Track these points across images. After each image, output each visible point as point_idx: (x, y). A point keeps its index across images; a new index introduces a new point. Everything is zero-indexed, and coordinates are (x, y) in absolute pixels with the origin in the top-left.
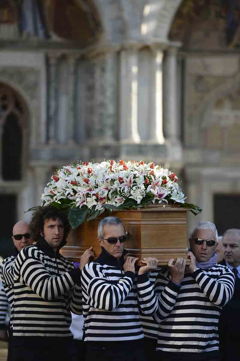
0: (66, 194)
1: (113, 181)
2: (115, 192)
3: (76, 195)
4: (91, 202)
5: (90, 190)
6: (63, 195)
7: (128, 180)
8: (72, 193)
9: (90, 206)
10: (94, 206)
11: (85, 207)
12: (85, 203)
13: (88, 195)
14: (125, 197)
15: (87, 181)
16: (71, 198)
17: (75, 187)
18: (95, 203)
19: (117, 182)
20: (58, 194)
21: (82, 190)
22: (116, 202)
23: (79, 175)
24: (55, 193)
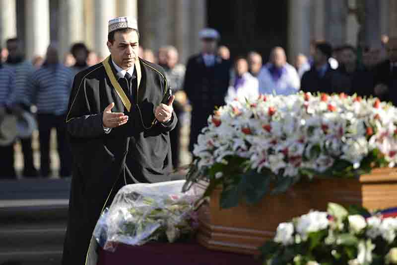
0: (235, 147)
1: (311, 129)
2: (316, 149)
3: (251, 150)
4: (276, 163)
5: (274, 142)
6: (229, 148)
7: (337, 128)
8: (244, 146)
9: (275, 169)
10: (282, 170)
11: (266, 171)
12: (266, 164)
13: (270, 151)
14: (333, 156)
15: (268, 129)
16: (242, 155)
17: (248, 138)
18: (282, 165)
19: (319, 132)
20: (222, 148)
21: (260, 142)
22: (319, 164)
23: (253, 116)
24: (217, 144)
